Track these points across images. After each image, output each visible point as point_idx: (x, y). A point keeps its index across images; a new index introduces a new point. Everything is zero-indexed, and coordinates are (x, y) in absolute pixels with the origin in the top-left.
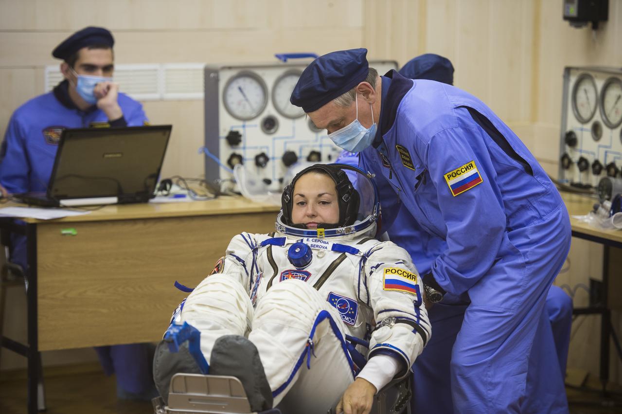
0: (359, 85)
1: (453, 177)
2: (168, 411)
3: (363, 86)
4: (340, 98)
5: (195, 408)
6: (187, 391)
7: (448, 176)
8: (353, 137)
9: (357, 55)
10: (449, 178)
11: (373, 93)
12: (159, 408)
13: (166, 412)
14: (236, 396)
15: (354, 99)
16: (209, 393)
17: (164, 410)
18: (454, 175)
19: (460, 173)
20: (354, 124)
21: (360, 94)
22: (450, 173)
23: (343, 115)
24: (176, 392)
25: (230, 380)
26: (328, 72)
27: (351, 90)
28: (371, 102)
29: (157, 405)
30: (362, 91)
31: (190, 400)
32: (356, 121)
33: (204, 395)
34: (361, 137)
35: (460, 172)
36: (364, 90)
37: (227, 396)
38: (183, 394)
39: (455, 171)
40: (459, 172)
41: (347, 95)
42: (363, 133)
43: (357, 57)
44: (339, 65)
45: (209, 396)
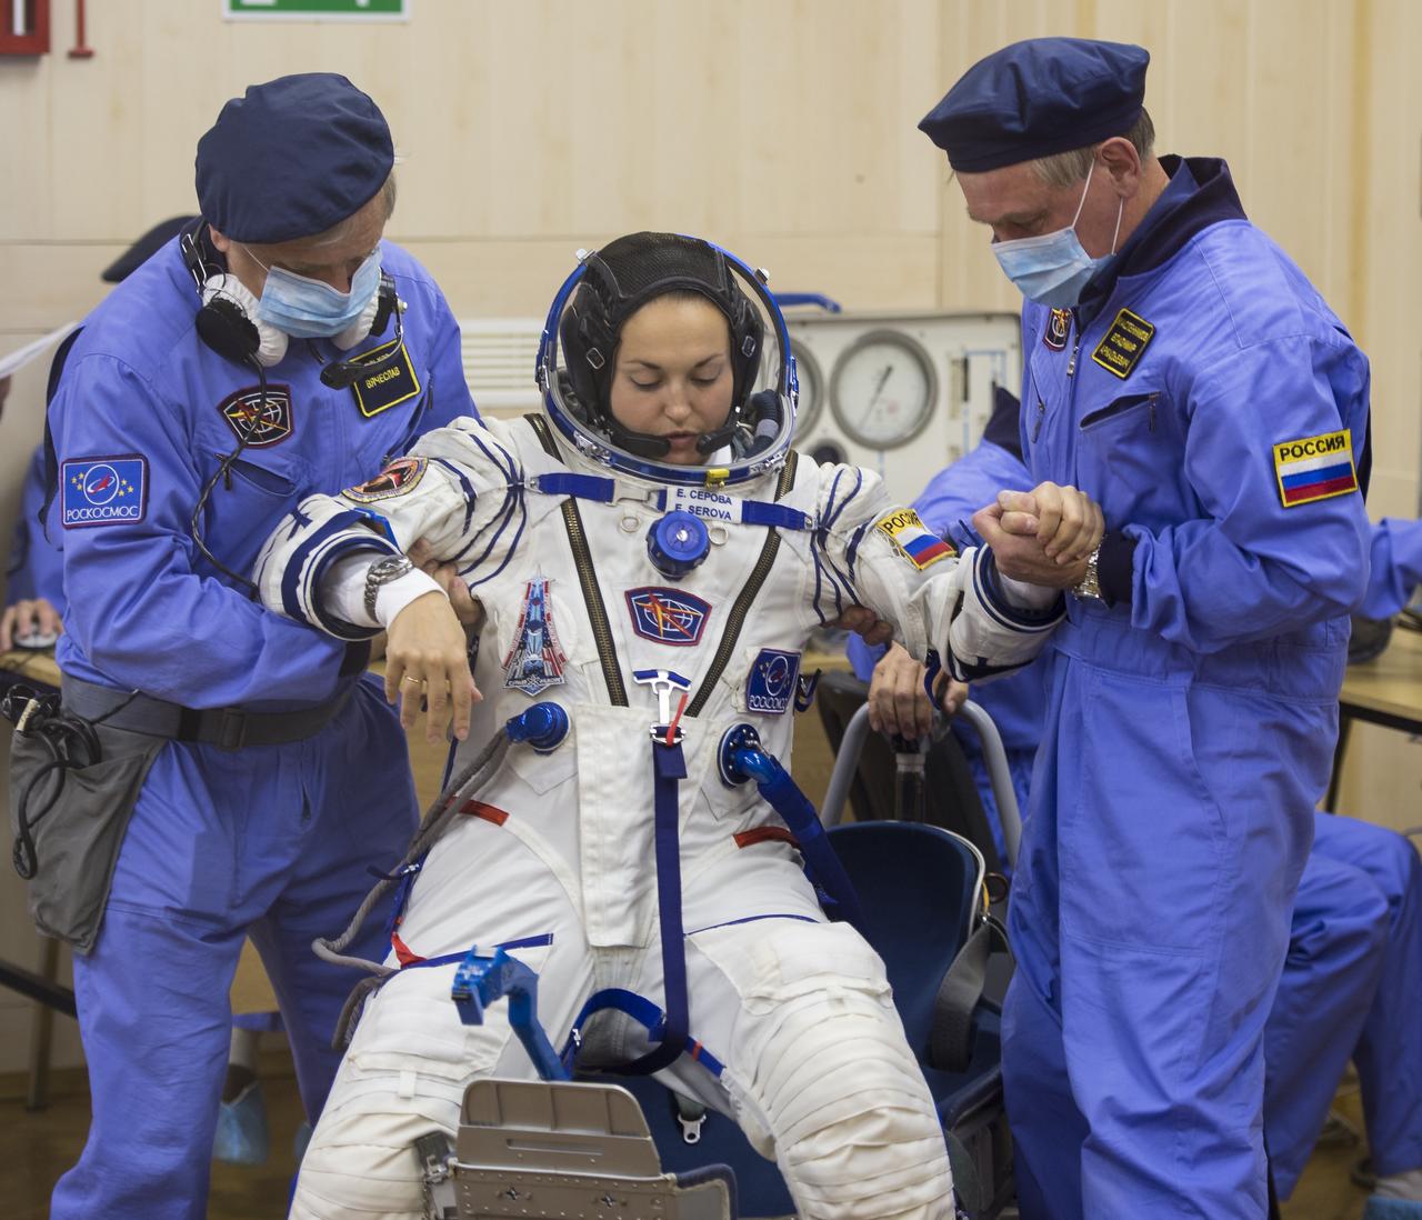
0: (1108, 142)
1: (1293, 454)
2: (456, 1169)
3: (1116, 149)
4: (1050, 160)
5: (521, 1162)
6: (502, 1120)
7: (1281, 450)
8: (1051, 266)
9: (1123, 65)
10: (1283, 456)
11: (1135, 173)
12: (434, 1163)
13: (451, 1172)
14: (622, 1134)
15: (1084, 175)
16: (555, 1125)
17: (447, 1166)
18: (1297, 451)
19: (1314, 452)
20: (1062, 237)
21: (1103, 165)
22: (1290, 446)
23: (1045, 206)
24: (476, 1123)
25: (609, 1093)
26: (1042, 91)
27: (1085, 150)
28: (1124, 193)
29: (429, 1155)
30: (1110, 161)
31: (509, 1142)
32: (1070, 231)
33: (546, 1130)
34: (1071, 273)
35: (1314, 448)
36: (1116, 158)
37: (601, 1134)
38: (494, 1128)
39: (1302, 443)
40: (1310, 448)
41: (1070, 158)
42: (1079, 266)
43: (1120, 72)
44: (1075, 81)
45: (556, 1132)
